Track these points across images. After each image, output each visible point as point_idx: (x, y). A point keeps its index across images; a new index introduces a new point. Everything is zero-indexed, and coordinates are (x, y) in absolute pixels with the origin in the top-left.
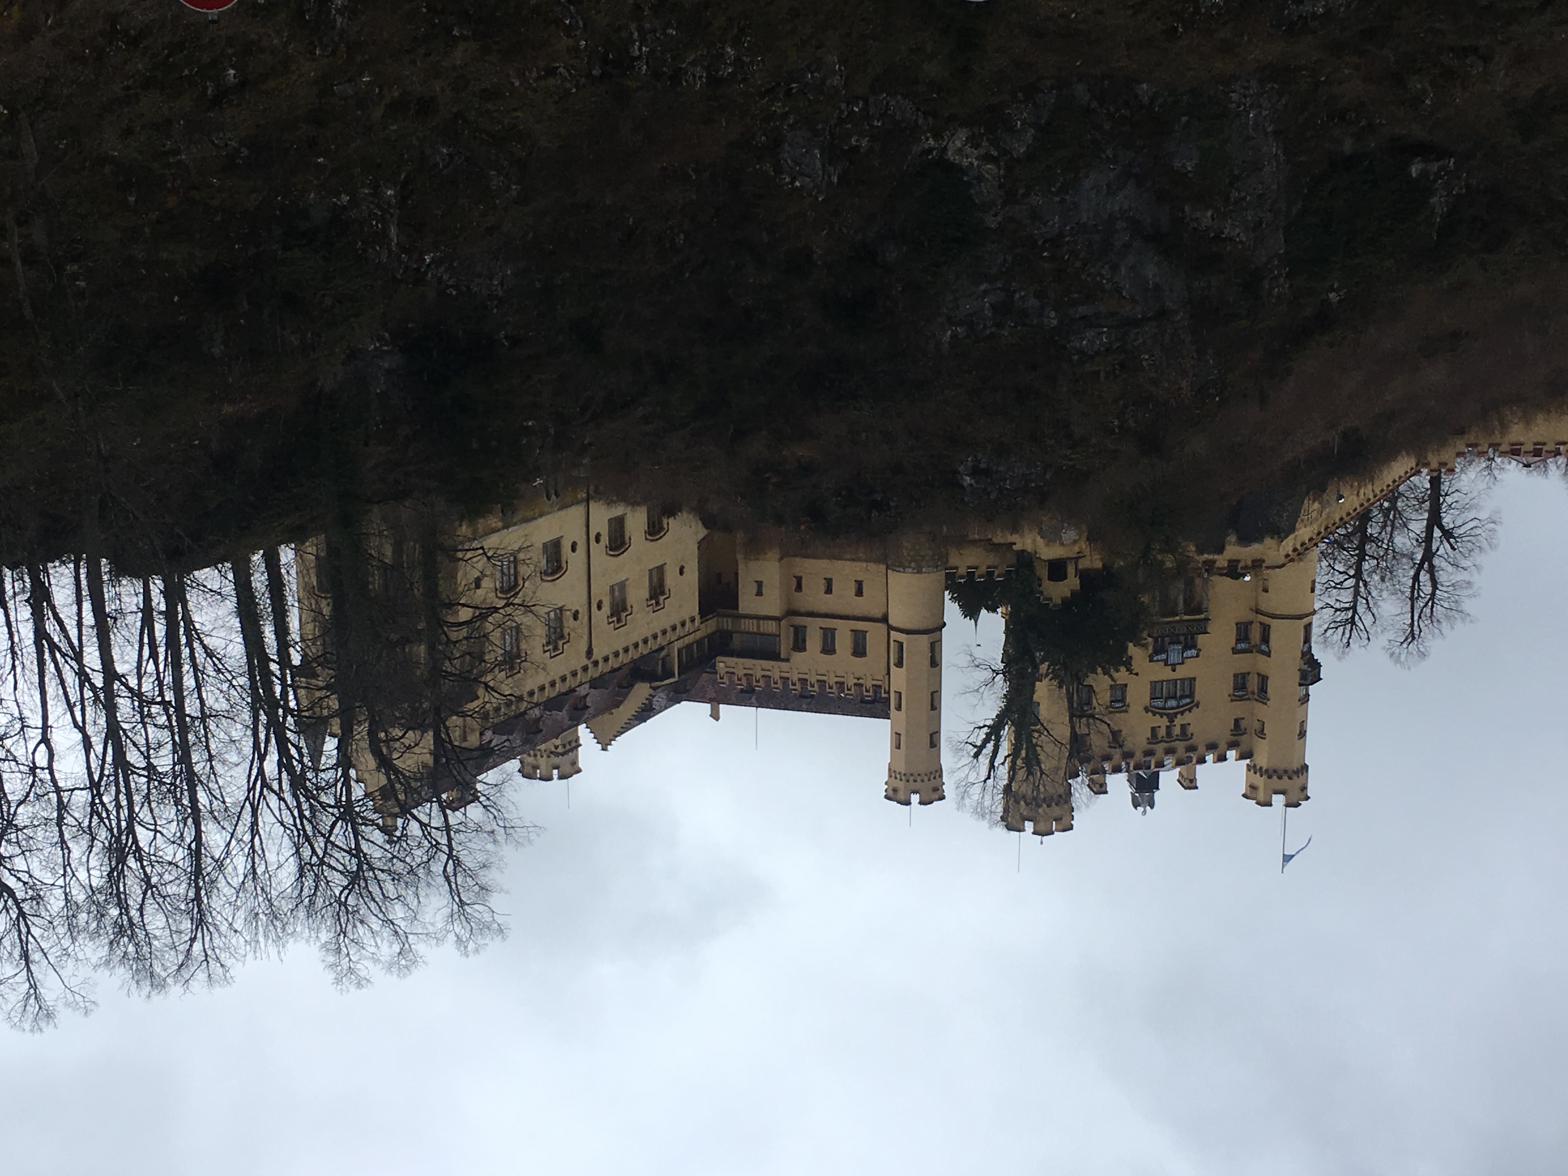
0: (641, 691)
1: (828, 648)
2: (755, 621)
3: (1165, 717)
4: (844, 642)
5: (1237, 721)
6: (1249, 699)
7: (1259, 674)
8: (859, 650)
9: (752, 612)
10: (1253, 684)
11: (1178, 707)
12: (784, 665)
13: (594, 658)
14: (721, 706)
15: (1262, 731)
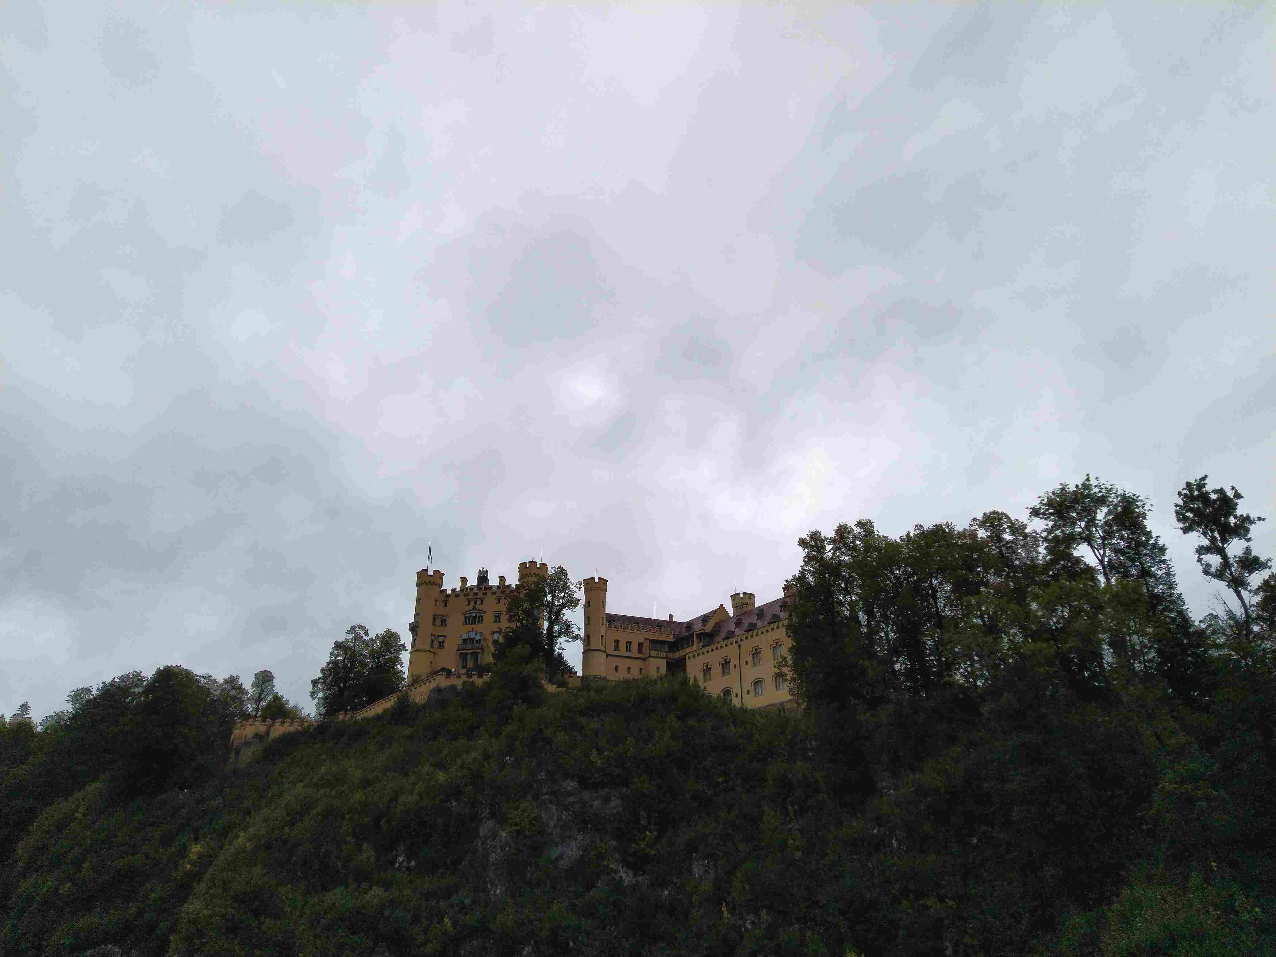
0: (709, 628)
1: (629, 643)
2: (660, 656)
3: (477, 609)
4: (623, 646)
5: (446, 606)
6: (440, 615)
7: (435, 626)
8: (617, 642)
9: (660, 660)
10: (438, 622)
11: (471, 613)
12: (647, 637)
13: (738, 644)
15: (436, 601)
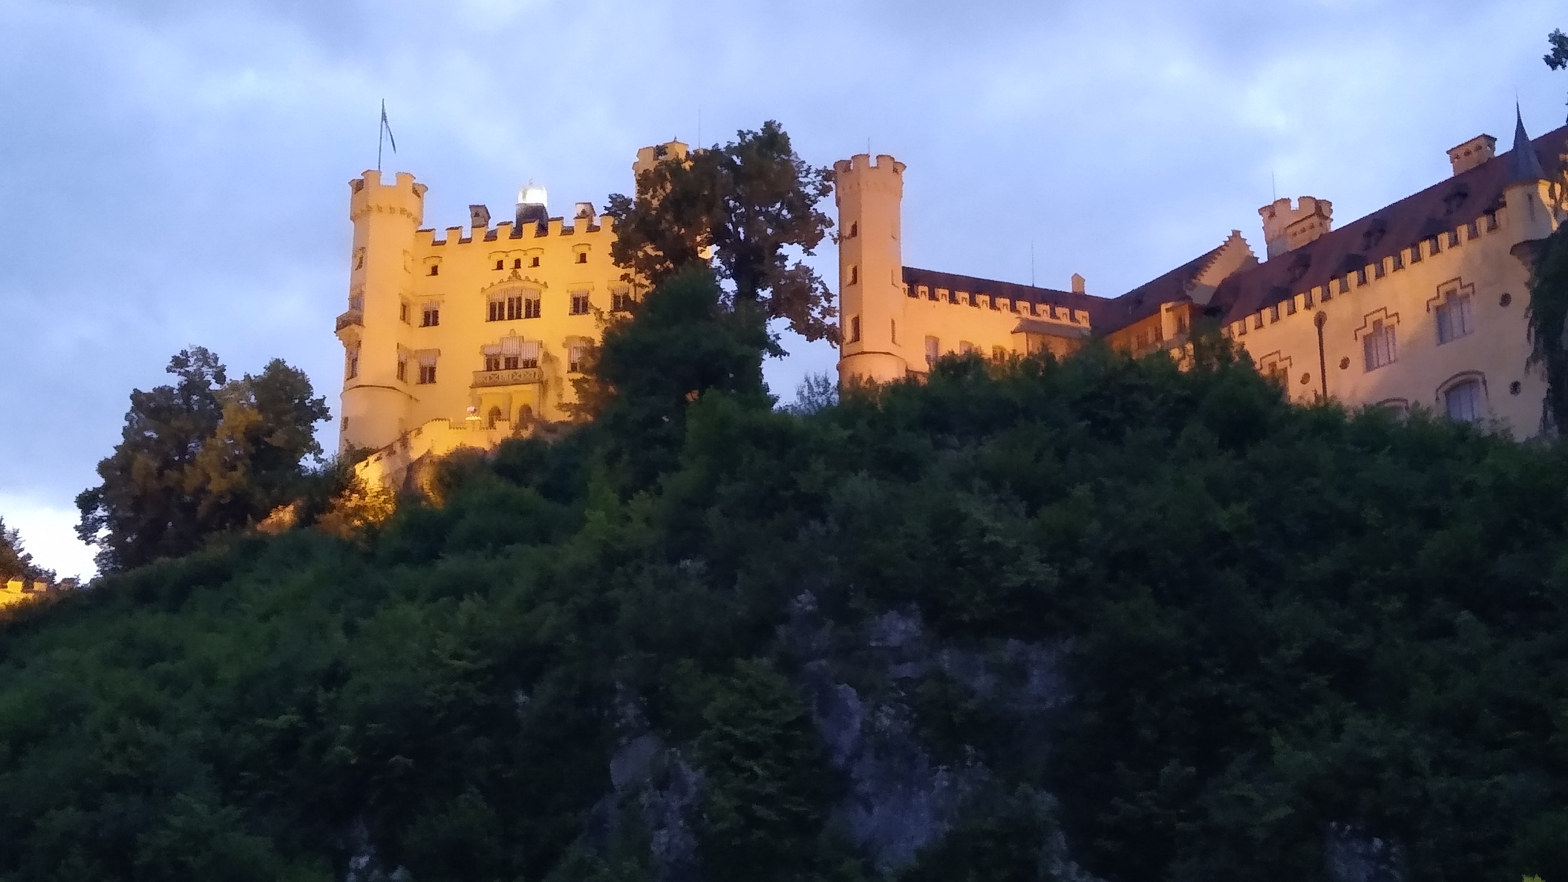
3: (523, 278)
5: (435, 273)
6: (421, 299)
7: (410, 324)
10: (417, 316)
11: (505, 290)
14: (1069, 290)
15: (407, 258)
